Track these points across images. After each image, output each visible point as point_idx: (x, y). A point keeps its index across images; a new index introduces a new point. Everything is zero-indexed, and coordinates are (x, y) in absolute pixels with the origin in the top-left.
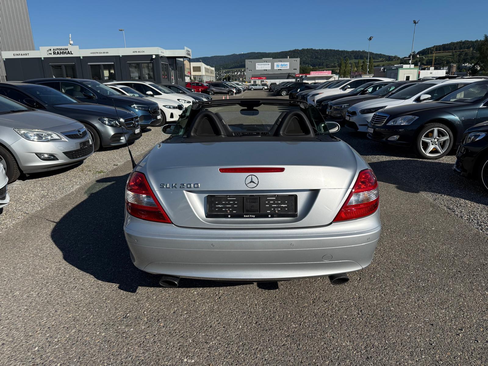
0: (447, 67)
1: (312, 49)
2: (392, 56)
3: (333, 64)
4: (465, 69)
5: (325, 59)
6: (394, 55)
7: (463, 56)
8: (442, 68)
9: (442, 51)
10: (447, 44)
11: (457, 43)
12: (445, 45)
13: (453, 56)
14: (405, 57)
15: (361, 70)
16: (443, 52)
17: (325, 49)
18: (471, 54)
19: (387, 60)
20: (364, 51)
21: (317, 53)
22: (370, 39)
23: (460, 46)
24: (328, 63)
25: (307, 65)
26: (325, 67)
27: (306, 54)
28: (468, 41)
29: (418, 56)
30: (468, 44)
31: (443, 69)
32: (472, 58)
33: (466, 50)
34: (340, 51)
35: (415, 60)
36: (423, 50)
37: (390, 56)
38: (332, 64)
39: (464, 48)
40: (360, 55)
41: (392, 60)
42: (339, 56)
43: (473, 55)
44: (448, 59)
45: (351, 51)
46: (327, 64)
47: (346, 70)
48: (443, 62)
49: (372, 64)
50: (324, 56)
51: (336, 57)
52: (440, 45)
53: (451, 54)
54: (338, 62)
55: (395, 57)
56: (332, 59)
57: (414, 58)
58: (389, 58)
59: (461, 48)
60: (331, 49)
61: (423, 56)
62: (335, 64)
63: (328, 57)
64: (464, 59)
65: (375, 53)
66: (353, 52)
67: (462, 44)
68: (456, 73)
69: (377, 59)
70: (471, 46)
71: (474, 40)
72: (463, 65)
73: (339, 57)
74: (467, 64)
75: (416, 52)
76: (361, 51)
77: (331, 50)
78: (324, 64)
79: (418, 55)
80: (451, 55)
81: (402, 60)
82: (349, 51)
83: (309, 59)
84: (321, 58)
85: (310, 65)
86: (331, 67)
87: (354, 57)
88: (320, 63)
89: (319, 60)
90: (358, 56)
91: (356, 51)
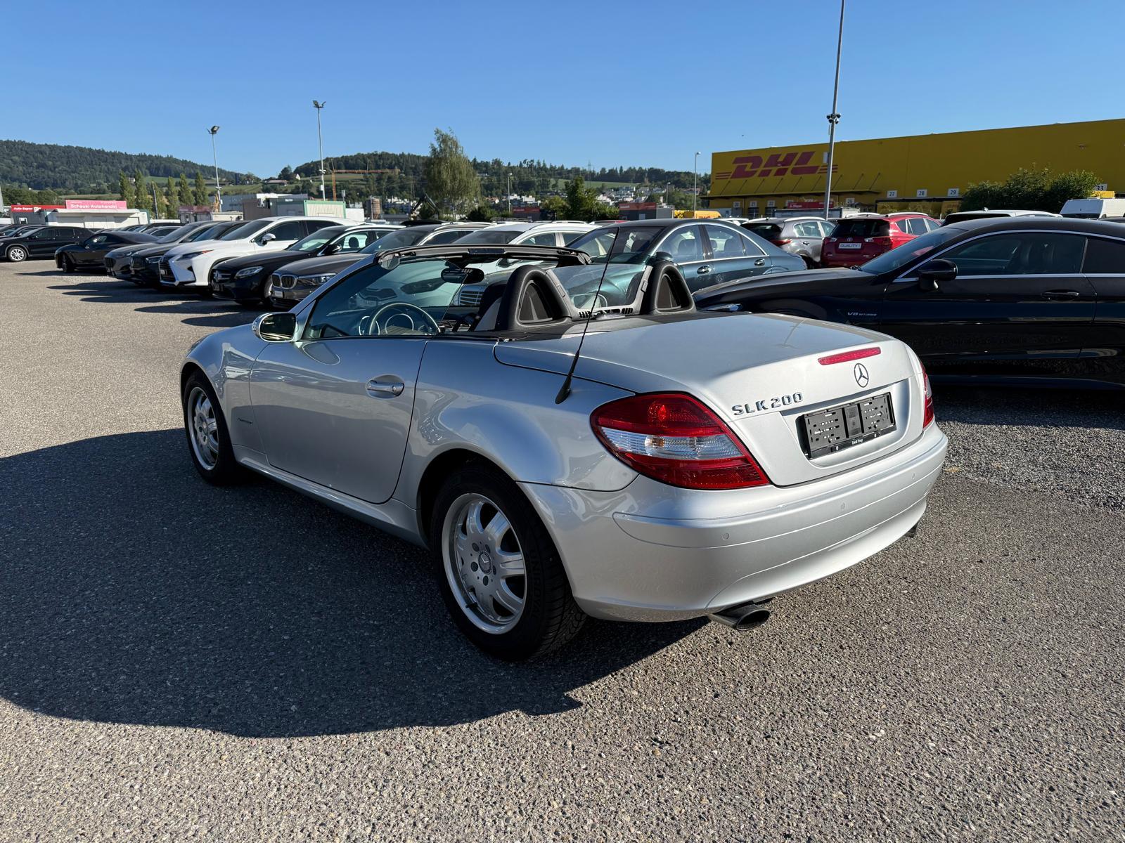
0: (361, 203)
1: (22, 143)
2: (242, 175)
3: (95, 185)
4: (394, 208)
5: (70, 170)
6: (245, 173)
7: (384, 183)
8: (351, 205)
9: (344, 171)
10: (351, 156)
11: (369, 156)
12: (347, 157)
13: (367, 181)
14: (271, 179)
15: (178, 203)
16: (346, 173)
17: (62, 144)
18: (399, 181)
19: (232, 182)
20: (171, 157)
21: (41, 153)
22: (213, 131)
23: (376, 162)
24: (79, 182)
25: (16, 185)
26: (73, 191)
27: (8, 155)
28: (387, 154)
29: (298, 177)
30: (388, 159)
31: (354, 207)
32: (402, 188)
33: (388, 170)
34: (107, 154)
35: (294, 185)
36: (306, 164)
37: (236, 174)
38: (92, 185)
39: (384, 167)
40: (162, 165)
41: (243, 183)
42: (106, 166)
43: (401, 182)
44: (359, 186)
45: (137, 154)
46: (76, 184)
47: (139, 201)
48: (351, 192)
49: (202, 189)
50: (62, 163)
51: (97, 167)
52: (338, 158)
53: (361, 176)
54: (108, 181)
55: (249, 177)
56: (89, 173)
57: (291, 181)
58: (236, 179)
59: (378, 167)
60: (79, 145)
61: (308, 178)
62: (99, 184)
63: (76, 167)
64: (388, 190)
65: (200, 163)
66: (142, 158)
67: (377, 158)
68: (382, 216)
69: (208, 179)
70: (396, 164)
71: (398, 153)
72: (389, 200)
73: (108, 169)
74: (395, 200)
75: (292, 167)
76: (164, 156)
77: (81, 149)
78: (67, 183)
79: (298, 175)
80: (362, 180)
81: (265, 184)
82: (131, 156)
83: (20, 168)
84: (55, 168)
85: (24, 185)
86: (91, 193)
87: (147, 171)
88: (56, 180)
89: (50, 173)
90: (158, 169)
91: (150, 156)
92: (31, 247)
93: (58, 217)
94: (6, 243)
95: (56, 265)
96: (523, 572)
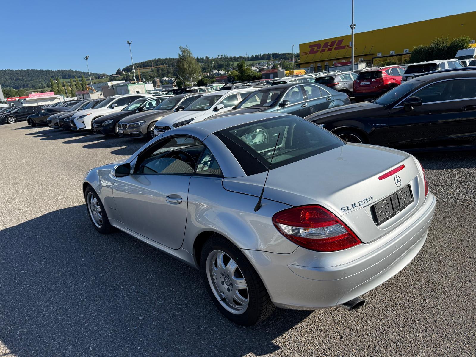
0: (151, 81)
1: (9, 70)
2: (100, 74)
3: (40, 85)
4: (165, 82)
5: (29, 80)
6: (102, 73)
7: (160, 72)
8: (147, 83)
10: (145, 62)
11: (153, 61)
12: (143, 62)
13: (153, 71)
14: (113, 75)
15: (75, 89)
16: (144, 69)
17: (25, 69)
18: (166, 70)
19: (97, 78)
20: (70, 70)
21: (17, 74)
22: (87, 58)
23: (156, 63)
24: (34, 84)
25: (8, 88)
26: (32, 88)
27: (3, 76)
28: (160, 59)
29: (124, 73)
30: (161, 61)
31: (149, 83)
32: (168, 73)
33: (161, 66)
34: (44, 71)
35: (122, 77)
36: (127, 67)
37: (98, 74)
38: (39, 85)
39: (159, 65)
40: (67, 74)
41: (101, 78)
42: (44, 76)
43: (167, 70)
44: (150, 74)
45: (56, 70)
46: (33, 85)
47: (59, 90)
48: (147, 77)
49: (85, 82)
50: (26, 77)
51: (41, 78)
52: (140, 63)
53: (150, 70)
54: (45, 83)
55: (103, 75)
56: (37, 80)
57: (121, 75)
58: (98, 76)
59: (157, 65)
60: (32, 69)
61: (128, 73)
62: (42, 84)
63: (32, 78)
64: (162, 74)
65: (82, 72)
66: (59, 72)
67: (156, 61)
68: (161, 86)
69: (87, 77)
70: (164, 63)
71: (165, 58)
72: (163, 79)
73: (45, 78)
74: (165, 78)
75: (121, 69)
76: (68, 70)
77: (33, 70)
78: (29, 85)
79: (124, 72)
80: (151, 71)
81: (110, 77)
82: (54, 71)
83: (9, 81)
84: (23, 79)
85: (12, 88)
86: (39, 88)
87: (61, 77)
88: (24, 85)
89: (21, 82)
90: (66, 75)
91: (62, 70)
92: (17, 117)
93: (27, 102)
94: (6, 116)
95: (28, 124)
96: (246, 287)
